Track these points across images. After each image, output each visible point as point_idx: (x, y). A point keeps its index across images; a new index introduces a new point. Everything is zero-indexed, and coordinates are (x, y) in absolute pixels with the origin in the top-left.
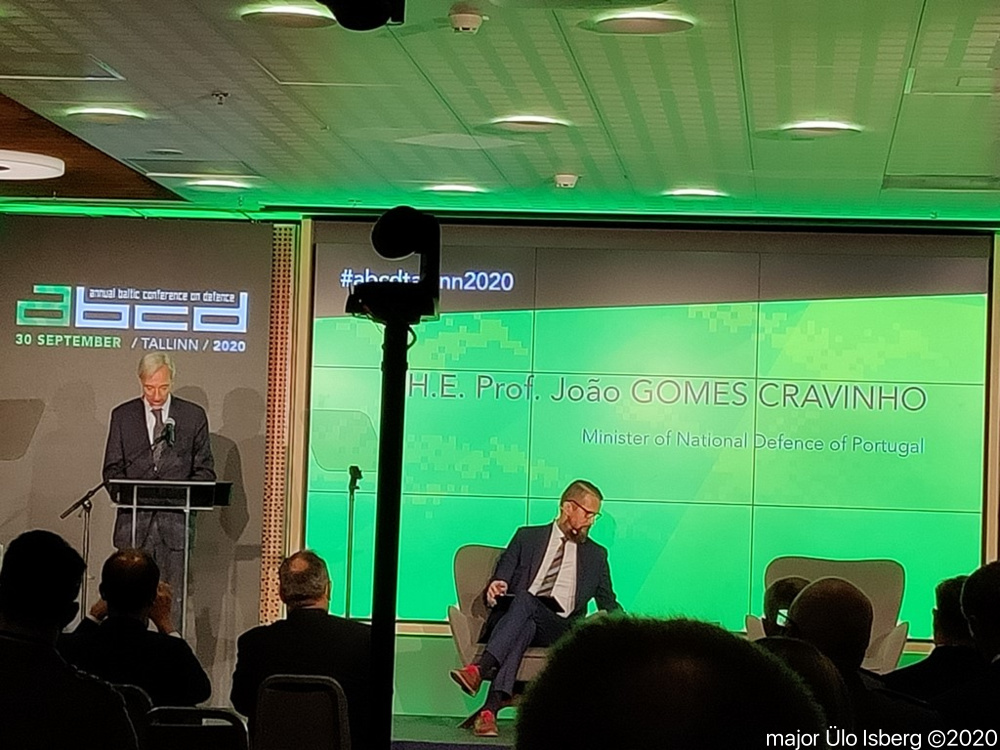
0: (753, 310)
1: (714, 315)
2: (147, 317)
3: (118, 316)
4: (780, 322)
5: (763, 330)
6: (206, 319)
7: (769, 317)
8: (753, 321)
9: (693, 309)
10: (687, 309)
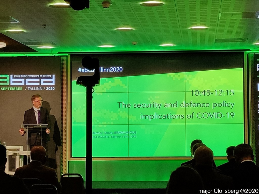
0: (184, 74)
1: (174, 76)
2: (29, 82)
3: (21, 82)
5: (187, 79)
6: (44, 82)
7: (188, 76)
8: (184, 77)
9: (169, 75)
10: (167, 75)
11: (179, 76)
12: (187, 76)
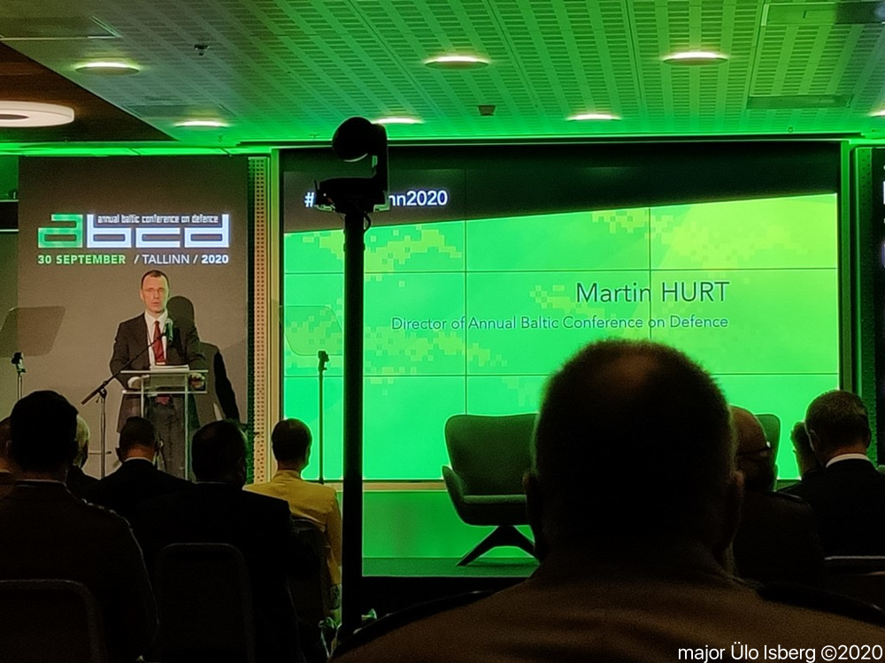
0: (646, 213)
1: (613, 219)
2: (146, 238)
3: (122, 238)
5: (654, 229)
6: (195, 237)
8: (646, 223)
9: (596, 215)
12: (657, 219)
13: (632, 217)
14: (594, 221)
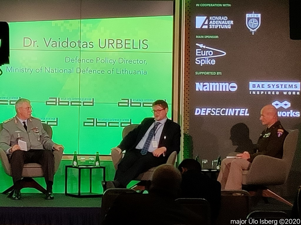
0: (79, 23)
1: (62, 25)
4: (90, 27)
5: (83, 30)
8: (79, 27)
9: (54, 22)
10: (52, 22)
11: (71, 25)
12: (84, 26)
13: (72, 24)
14: (53, 25)
